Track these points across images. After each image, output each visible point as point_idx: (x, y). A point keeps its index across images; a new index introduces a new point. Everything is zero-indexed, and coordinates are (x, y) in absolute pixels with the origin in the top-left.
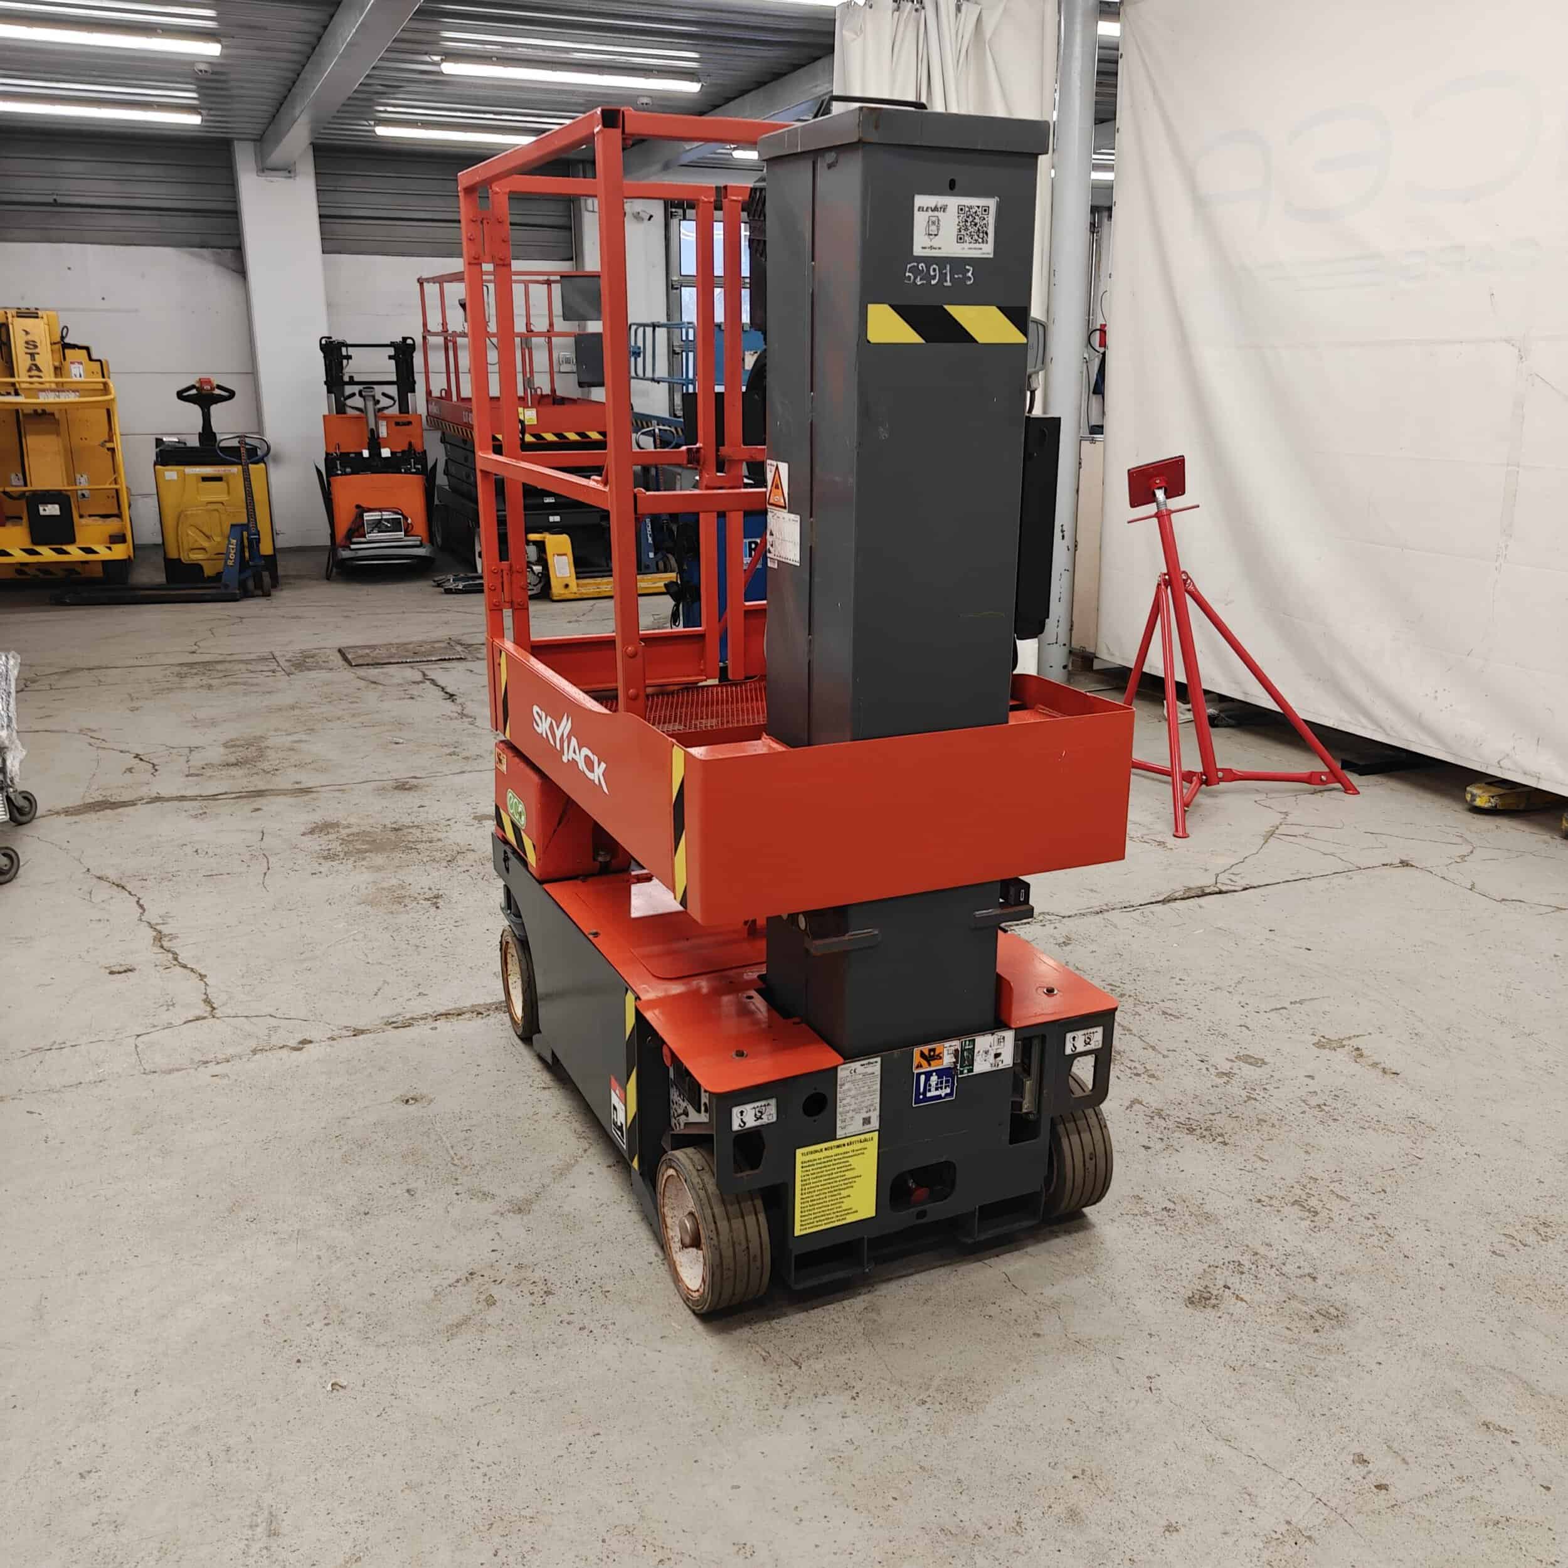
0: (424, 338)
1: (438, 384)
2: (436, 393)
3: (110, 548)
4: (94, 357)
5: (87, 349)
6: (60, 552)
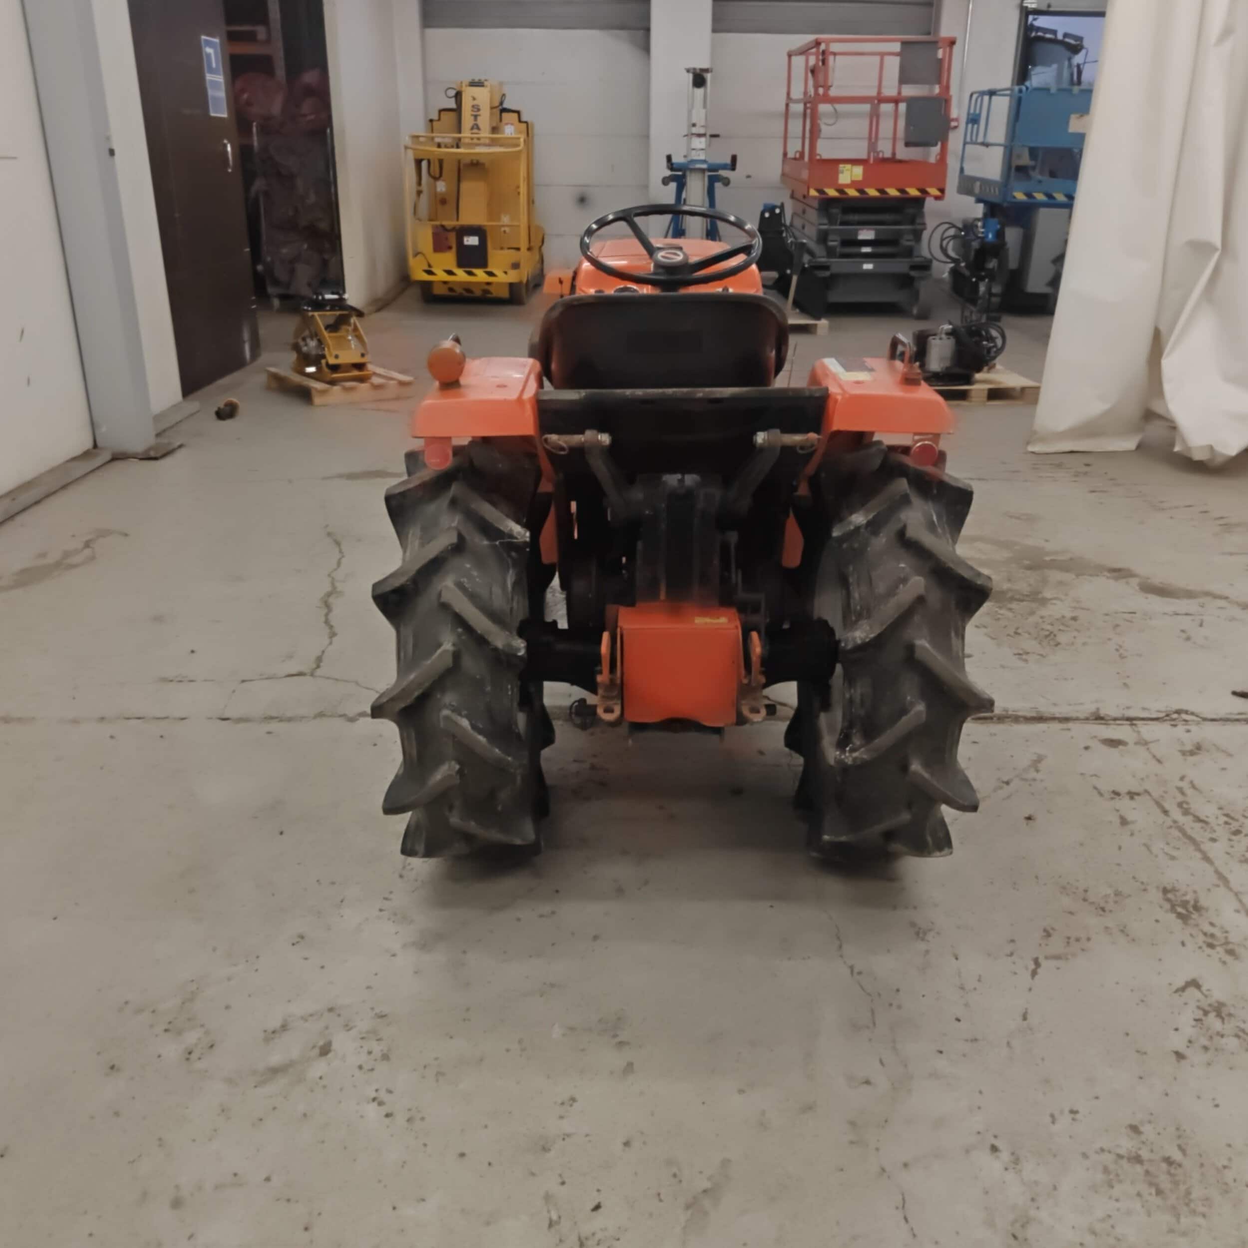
0: (787, 105)
1: (794, 147)
2: (791, 155)
3: (506, 273)
4: (524, 118)
5: (518, 112)
6: (470, 273)
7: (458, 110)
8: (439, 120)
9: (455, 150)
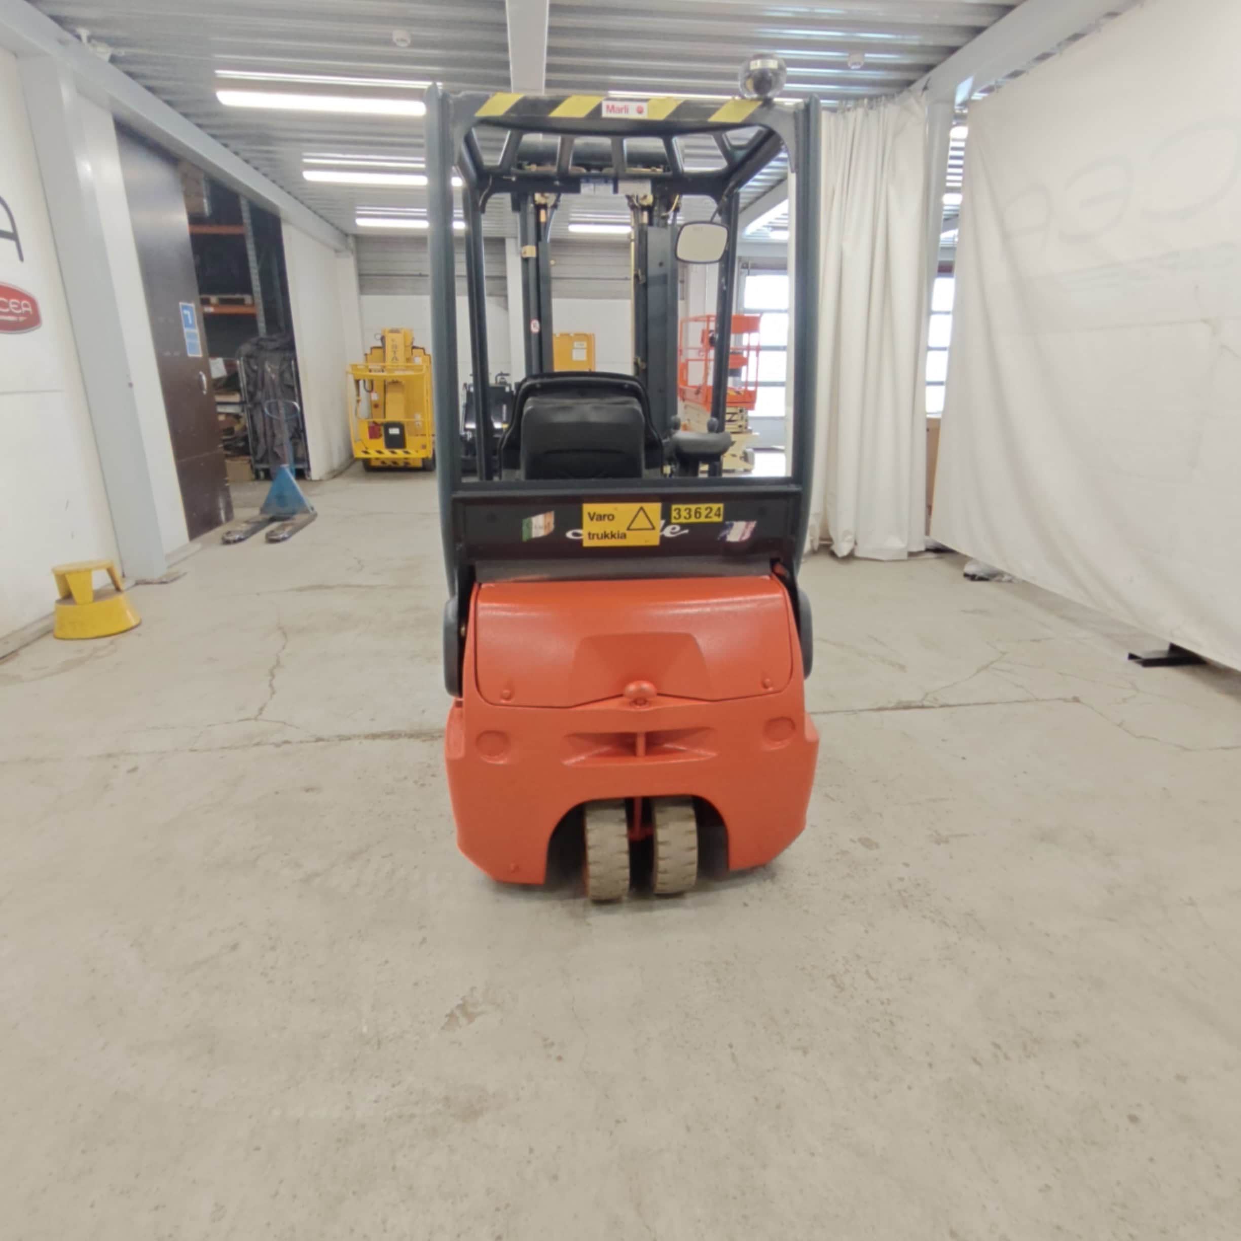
3: (418, 451)
4: (427, 353)
5: (423, 349)
6: (393, 453)
7: (383, 348)
8: (371, 353)
9: (381, 374)
